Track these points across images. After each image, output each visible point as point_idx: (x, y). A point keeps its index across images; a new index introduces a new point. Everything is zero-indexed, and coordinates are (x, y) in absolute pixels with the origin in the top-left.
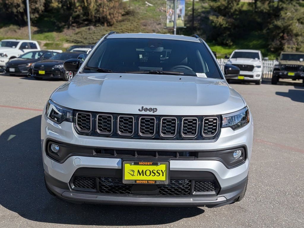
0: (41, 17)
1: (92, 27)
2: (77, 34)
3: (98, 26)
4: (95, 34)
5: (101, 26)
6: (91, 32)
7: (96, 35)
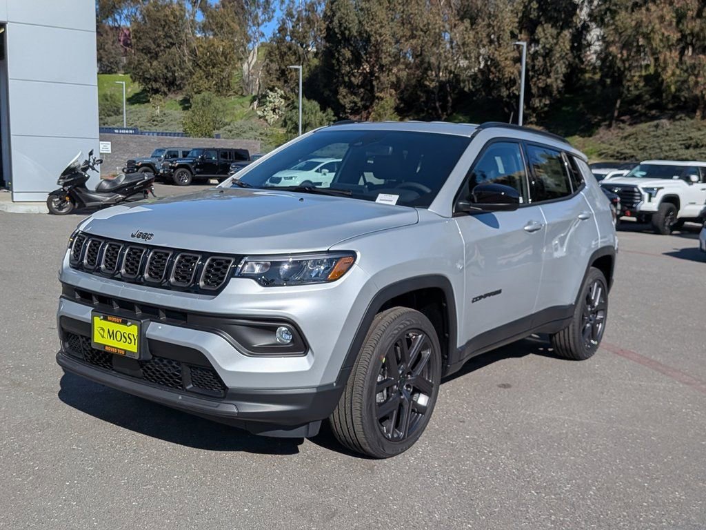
0: (556, 104)
1: (665, 122)
2: (626, 138)
3: (680, 119)
4: (667, 138)
5: (687, 118)
6: (660, 132)
7: (668, 141)
